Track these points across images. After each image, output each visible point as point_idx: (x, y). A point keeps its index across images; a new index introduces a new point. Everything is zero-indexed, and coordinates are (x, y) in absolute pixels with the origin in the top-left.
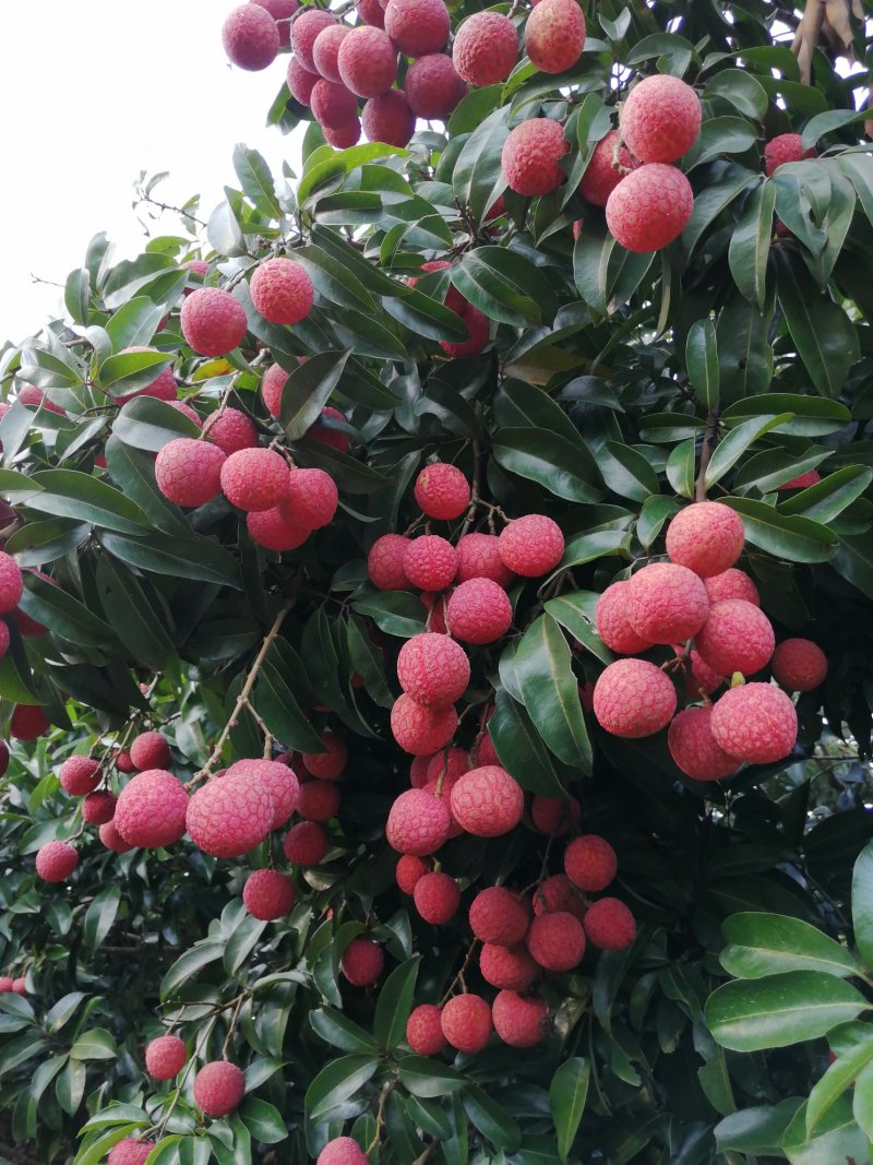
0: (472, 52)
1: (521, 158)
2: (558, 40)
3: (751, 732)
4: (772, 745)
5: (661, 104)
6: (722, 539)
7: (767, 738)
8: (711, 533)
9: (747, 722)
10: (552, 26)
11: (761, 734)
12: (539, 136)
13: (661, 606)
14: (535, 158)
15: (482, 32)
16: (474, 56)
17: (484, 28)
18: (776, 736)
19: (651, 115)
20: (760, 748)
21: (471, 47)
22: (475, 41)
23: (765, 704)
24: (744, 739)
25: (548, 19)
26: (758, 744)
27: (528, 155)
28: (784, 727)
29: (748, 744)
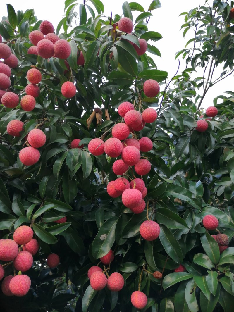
0: (5, 100)
1: (10, 129)
2: (27, 106)
3: (16, 289)
4: (20, 293)
5: (35, 137)
6: (25, 237)
7: (19, 291)
8: (23, 235)
9: (16, 286)
10: (26, 102)
11: (18, 290)
12: (16, 125)
13: (4, 252)
14: (14, 130)
15: (9, 97)
16: (5, 101)
17: (10, 96)
18: (22, 291)
19: (33, 138)
20: (17, 293)
21: (5, 99)
22: (7, 98)
23: (22, 282)
24: (14, 290)
25: (26, 101)
26: (17, 292)
27: (12, 128)
28: (25, 288)
29: (15, 292)
